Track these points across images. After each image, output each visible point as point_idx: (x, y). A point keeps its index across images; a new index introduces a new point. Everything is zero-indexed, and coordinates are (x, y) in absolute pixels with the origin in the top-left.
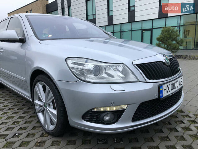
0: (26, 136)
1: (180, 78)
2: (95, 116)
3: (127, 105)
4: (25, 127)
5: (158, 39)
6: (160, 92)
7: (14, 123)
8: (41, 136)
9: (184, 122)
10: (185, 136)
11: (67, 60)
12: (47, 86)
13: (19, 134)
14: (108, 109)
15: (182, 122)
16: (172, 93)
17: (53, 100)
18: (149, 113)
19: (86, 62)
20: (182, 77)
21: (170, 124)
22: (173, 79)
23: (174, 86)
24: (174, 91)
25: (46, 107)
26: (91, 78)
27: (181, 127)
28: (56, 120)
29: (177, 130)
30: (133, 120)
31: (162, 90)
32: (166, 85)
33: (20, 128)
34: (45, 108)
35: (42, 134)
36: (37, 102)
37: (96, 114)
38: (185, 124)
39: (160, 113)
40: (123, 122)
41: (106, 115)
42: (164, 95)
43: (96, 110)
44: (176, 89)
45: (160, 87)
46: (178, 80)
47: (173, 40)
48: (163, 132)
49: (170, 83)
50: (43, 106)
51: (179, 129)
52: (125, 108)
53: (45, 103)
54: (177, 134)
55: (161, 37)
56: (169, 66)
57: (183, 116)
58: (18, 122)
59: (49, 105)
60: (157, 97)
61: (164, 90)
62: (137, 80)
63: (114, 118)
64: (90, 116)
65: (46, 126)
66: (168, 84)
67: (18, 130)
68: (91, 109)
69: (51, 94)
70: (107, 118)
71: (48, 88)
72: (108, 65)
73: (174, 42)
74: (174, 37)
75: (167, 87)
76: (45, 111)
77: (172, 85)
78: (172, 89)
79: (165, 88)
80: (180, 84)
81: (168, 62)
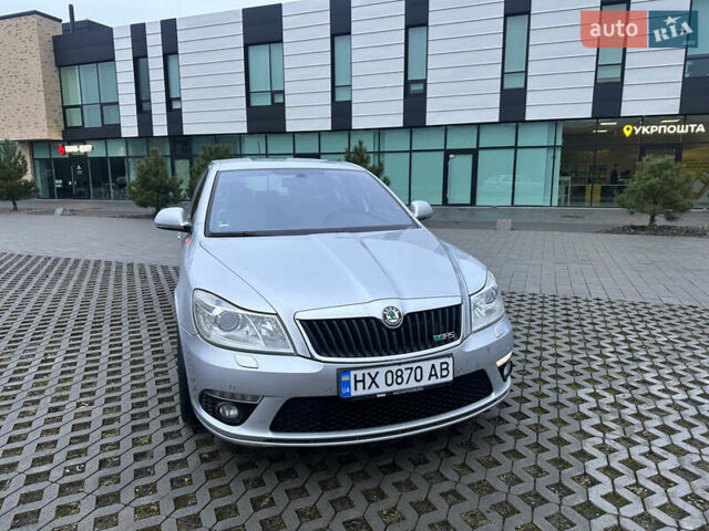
1: (437, 361)
3: (261, 398)
6: (341, 384)
11: (195, 292)
19: (216, 303)
20: (450, 360)
22: (398, 361)
23: (400, 376)
24: (395, 387)
31: (349, 381)
32: (366, 371)
42: (357, 392)
44: (412, 385)
52: (258, 402)
61: (356, 382)
62: (293, 351)
64: (205, 402)
72: (247, 315)
77: (389, 375)
78: (389, 382)
79: (360, 378)
80: (431, 375)
81: (394, 321)
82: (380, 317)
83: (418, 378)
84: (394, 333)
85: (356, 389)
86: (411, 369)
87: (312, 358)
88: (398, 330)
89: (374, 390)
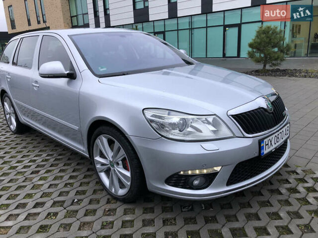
0: (88, 202)
1: (286, 127)
2: (182, 180)
3: (220, 167)
4: (83, 191)
5: (251, 45)
6: (260, 148)
7: (66, 185)
8: (107, 203)
9: (290, 181)
10: (290, 200)
11: (145, 111)
12: (116, 141)
13: (79, 200)
14: (197, 172)
15: (287, 181)
16: (275, 148)
17: (125, 158)
18: (247, 175)
19: (169, 114)
20: (288, 125)
21: (271, 184)
22: (277, 130)
23: (278, 138)
24: (277, 144)
25: (113, 166)
26: (175, 134)
27: (286, 189)
28: (129, 184)
29: (280, 191)
30: (228, 184)
31: (263, 146)
32: (268, 138)
33: (76, 193)
34: (111, 168)
35: (108, 199)
36: (98, 158)
37: (183, 177)
38: (291, 183)
39: (260, 173)
40: (216, 187)
41: (196, 179)
42: (266, 151)
43: (182, 173)
44: (281, 141)
45: (260, 142)
46: (284, 129)
47: (274, 47)
48: (262, 195)
49: (274, 136)
50: (108, 165)
51: (283, 191)
52: (219, 170)
53: (111, 162)
54: (280, 197)
55: (255, 43)
56: (272, 113)
57: (289, 172)
58: (71, 183)
59: (118, 164)
60: (257, 155)
61: (266, 145)
62: (233, 135)
63: (206, 182)
64: (175, 180)
65: (113, 190)
66: (270, 138)
67: (76, 195)
68: (178, 173)
69: (122, 152)
70: (196, 182)
71: (117, 144)
72: (197, 118)
73: (276, 49)
74: (276, 41)
76: (112, 172)
77: (275, 138)
78: (275, 142)
79: (267, 142)
81: (271, 108)
82: (265, 107)
83: (282, 137)
87: (244, 137)
89: (272, 148)
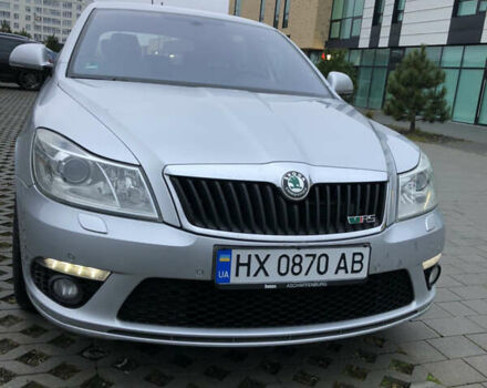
1: (344, 250)
3: (108, 273)
11: (37, 132)
22: (298, 244)
23: (298, 264)
31: (229, 263)
32: (253, 252)
44: (312, 278)
45: (218, 250)
49: (275, 253)
52: (104, 279)
60: (207, 276)
61: (239, 265)
62: (157, 216)
64: (37, 274)
72: (99, 163)
75: (254, 259)
77: (284, 260)
78: (283, 271)
79: (244, 260)
80: (339, 268)
81: (297, 190)
82: (279, 184)
83: (322, 270)
84: (296, 207)
85: (237, 275)
86: (314, 256)
87: (181, 228)
88: (301, 204)
89: (261, 278)
